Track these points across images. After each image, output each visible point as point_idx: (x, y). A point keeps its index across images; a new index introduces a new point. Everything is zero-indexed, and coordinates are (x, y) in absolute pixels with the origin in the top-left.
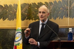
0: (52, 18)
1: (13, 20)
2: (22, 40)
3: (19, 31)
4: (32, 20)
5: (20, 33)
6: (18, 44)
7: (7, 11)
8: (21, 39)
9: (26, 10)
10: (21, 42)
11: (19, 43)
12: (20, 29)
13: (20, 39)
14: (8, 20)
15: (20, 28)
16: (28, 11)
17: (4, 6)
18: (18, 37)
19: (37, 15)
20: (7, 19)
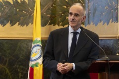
0: (92, 23)
1: (27, 26)
2: (42, 58)
3: (38, 44)
4: (59, 25)
5: (39, 47)
6: (36, 65)
7: (18, 10)
8: (41, 56)
9: (49, 9)
10: (40, 61)
11: (38, 63)
12: (40, 41)
13: (38, 56)
14: (19, 25)
15: (39, 39)
16: (52, 11)
17: (12, 3)
18: (36, 53)
19: (67, 18)
20: (18, 23)
